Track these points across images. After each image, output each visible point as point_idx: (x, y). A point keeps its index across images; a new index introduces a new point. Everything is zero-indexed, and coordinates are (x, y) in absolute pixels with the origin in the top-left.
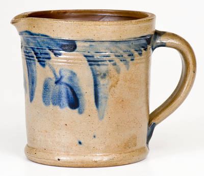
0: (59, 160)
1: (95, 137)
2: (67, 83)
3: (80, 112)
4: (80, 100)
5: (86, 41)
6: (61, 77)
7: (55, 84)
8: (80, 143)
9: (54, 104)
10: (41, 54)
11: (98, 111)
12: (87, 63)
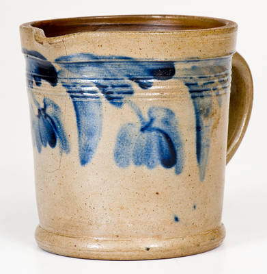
0: (148, 249)
1: (195, 207)
2: (161, 128)
3: (178, 172)
4: (178, 152)
5: (189, 61)
6: (152, 120)
7: (140, 133)
8: (177, 219)
9: (137, 163)
10: (113, 86)
11: (200, 167)
12: (189, 95)
